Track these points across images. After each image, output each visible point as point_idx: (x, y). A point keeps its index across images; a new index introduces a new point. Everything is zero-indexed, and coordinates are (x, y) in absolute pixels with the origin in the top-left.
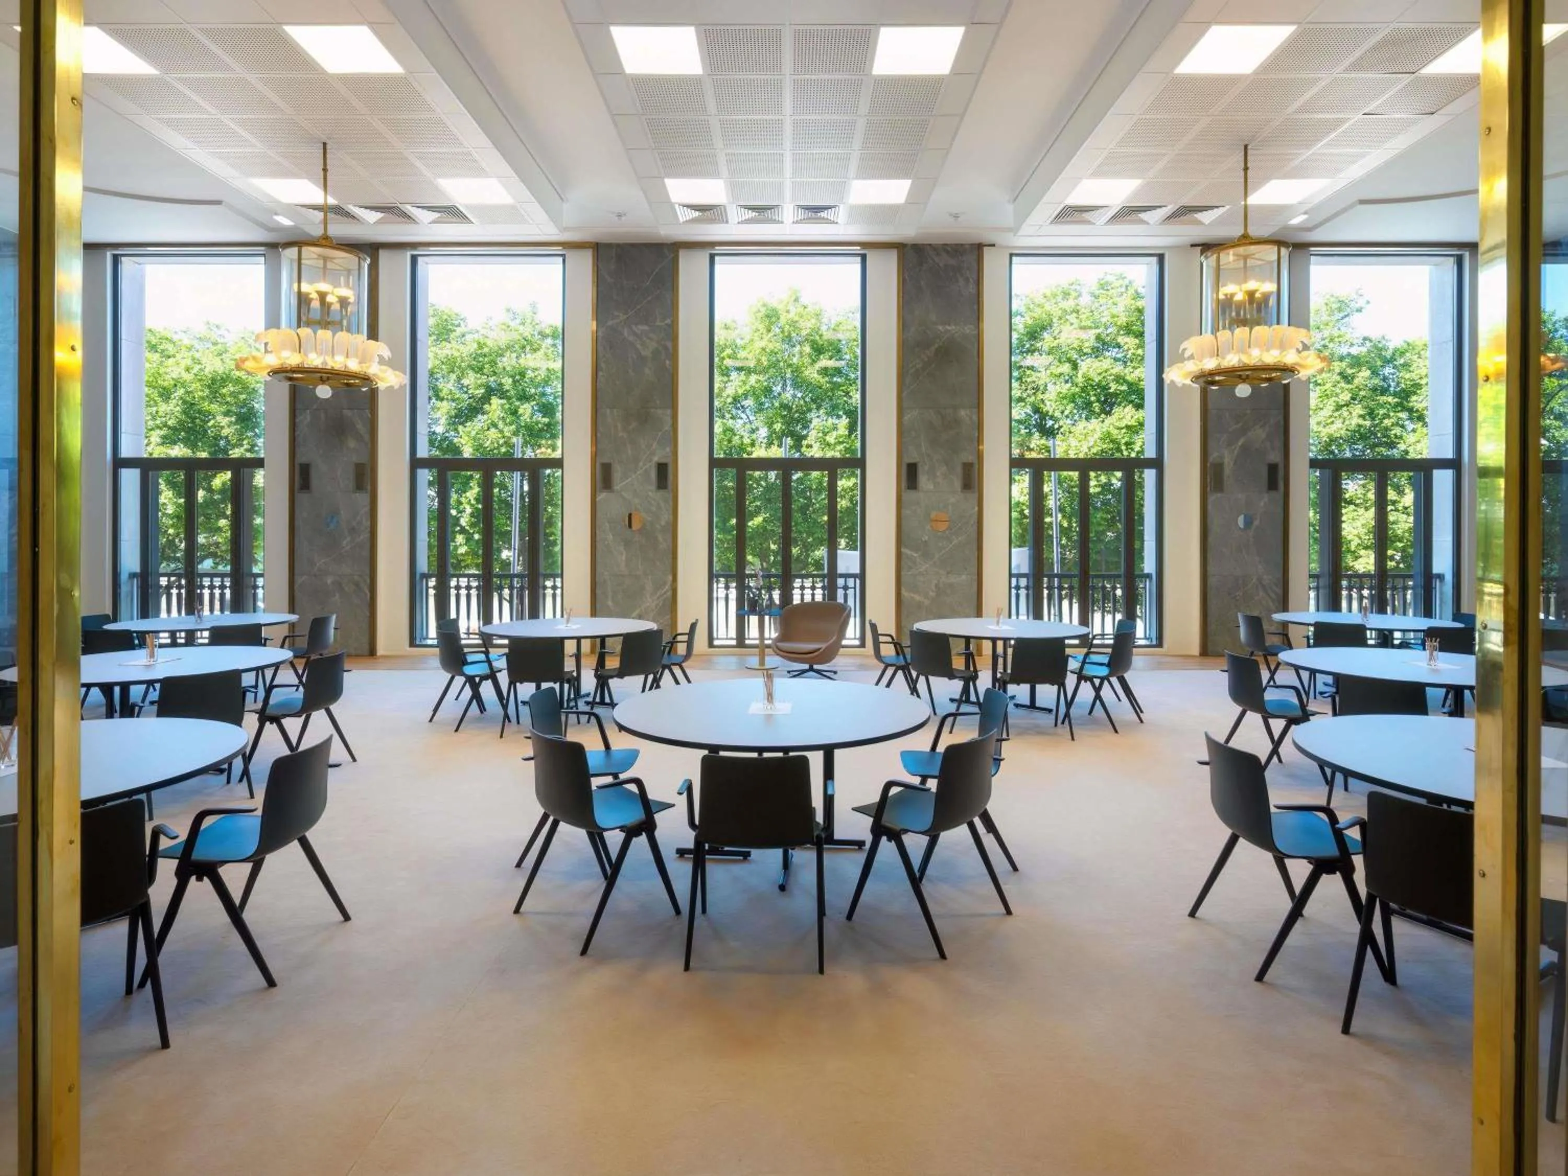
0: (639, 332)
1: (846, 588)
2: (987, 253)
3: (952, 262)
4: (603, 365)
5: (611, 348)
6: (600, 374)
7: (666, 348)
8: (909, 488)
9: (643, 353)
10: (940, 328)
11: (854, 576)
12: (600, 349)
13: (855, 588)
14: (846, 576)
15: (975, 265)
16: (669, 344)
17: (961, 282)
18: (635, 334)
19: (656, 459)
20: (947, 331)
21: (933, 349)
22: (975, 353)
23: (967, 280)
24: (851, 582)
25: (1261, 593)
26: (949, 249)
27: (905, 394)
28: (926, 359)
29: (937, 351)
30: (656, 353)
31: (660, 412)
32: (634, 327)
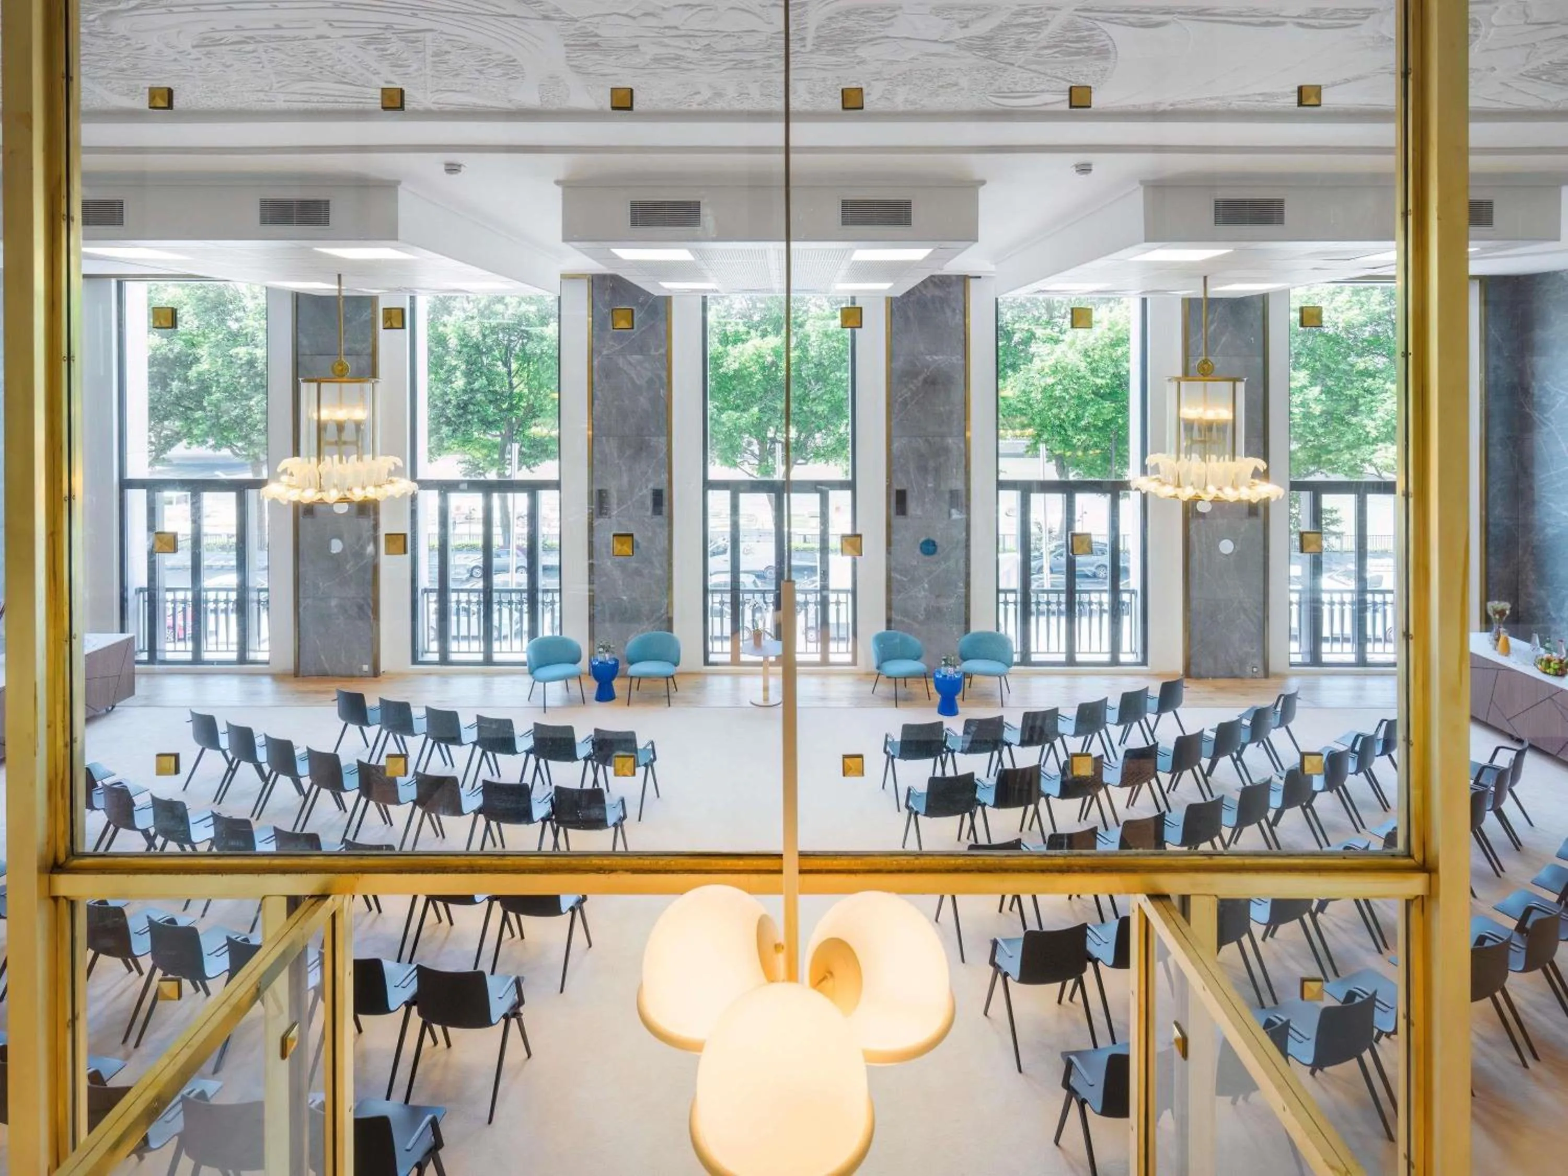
0: (633, 361)
1: (838, 603)
2: (973, 283)
3: (938, 293)
4: (599, 394)
5: (606, 377)
6: (596, 402)
7: (660, 378)
8: (898, 514)
9: (638, 382)
10: (928, 357)
11: (846, 591)
12: (596, 378)
13: (847, 603)
14: (838, 591)
15: (961, 297)
16: (664, 374)
17: (949, 313)
18: (630, 363)
19: (651, 485)
20: (935, 361)
21: (921, 378)
22: (962, 382)
23: (954, 310)
24: (843, 597)
25: (1243, 616)
26: (936, 280)
27: (893, 423)
28: (914, 388)
29: (925, 381)
30: (650, 382)
31: (654, 439)
32: (628, 357)
